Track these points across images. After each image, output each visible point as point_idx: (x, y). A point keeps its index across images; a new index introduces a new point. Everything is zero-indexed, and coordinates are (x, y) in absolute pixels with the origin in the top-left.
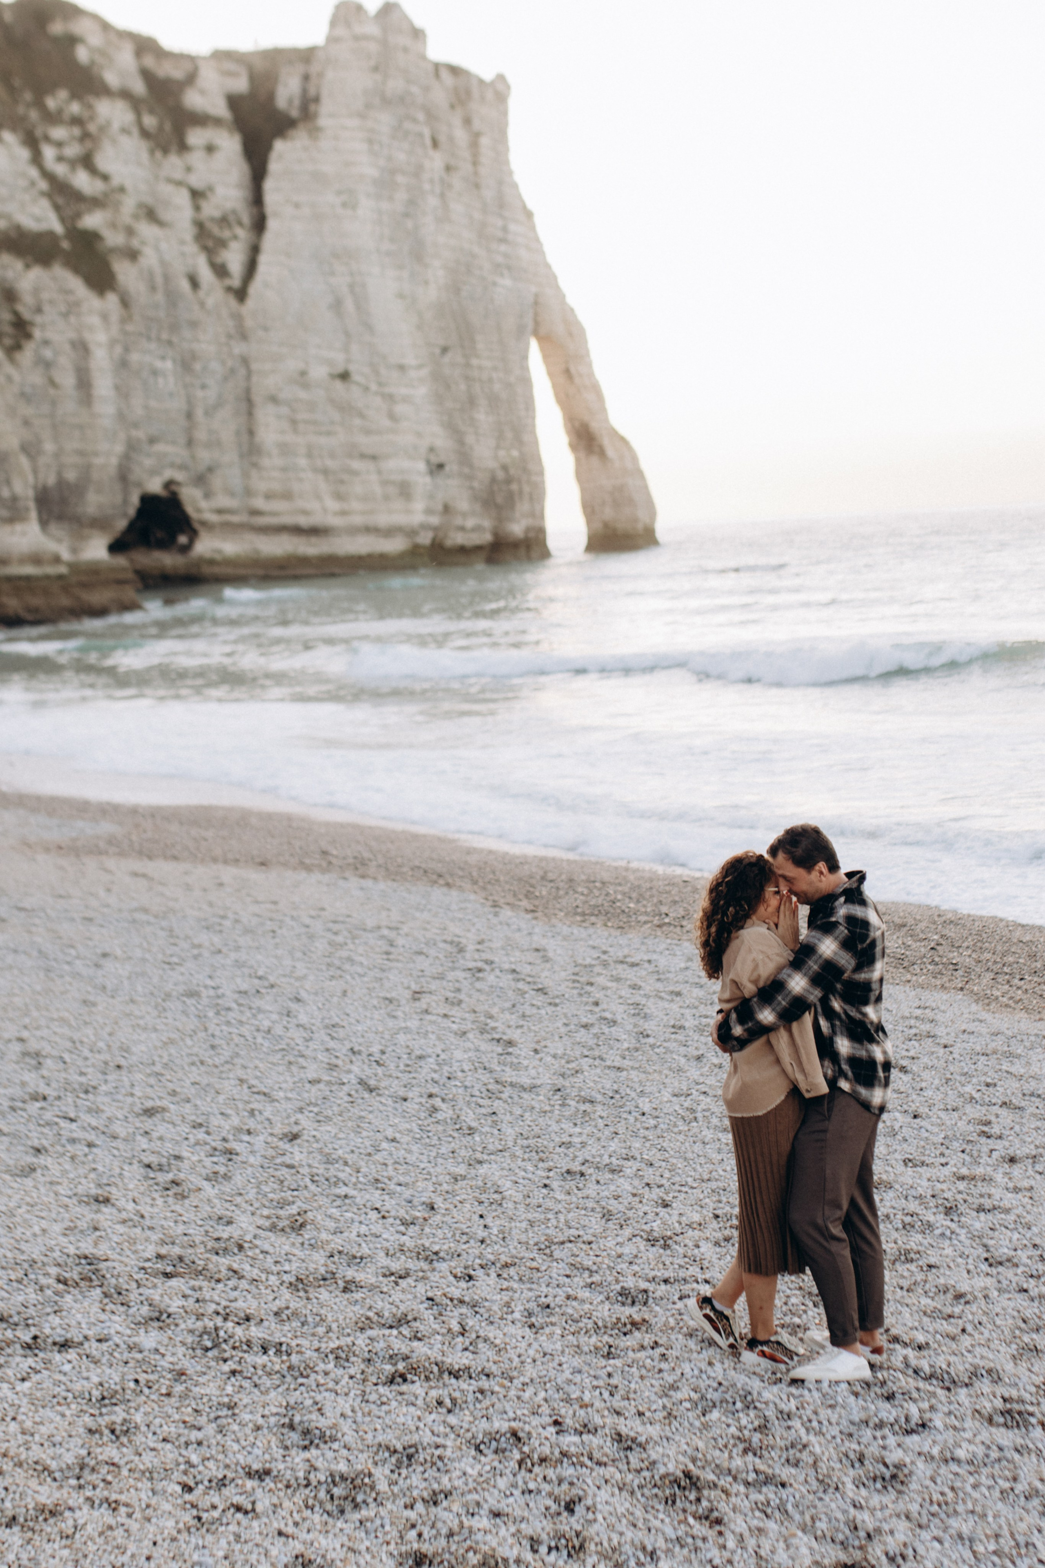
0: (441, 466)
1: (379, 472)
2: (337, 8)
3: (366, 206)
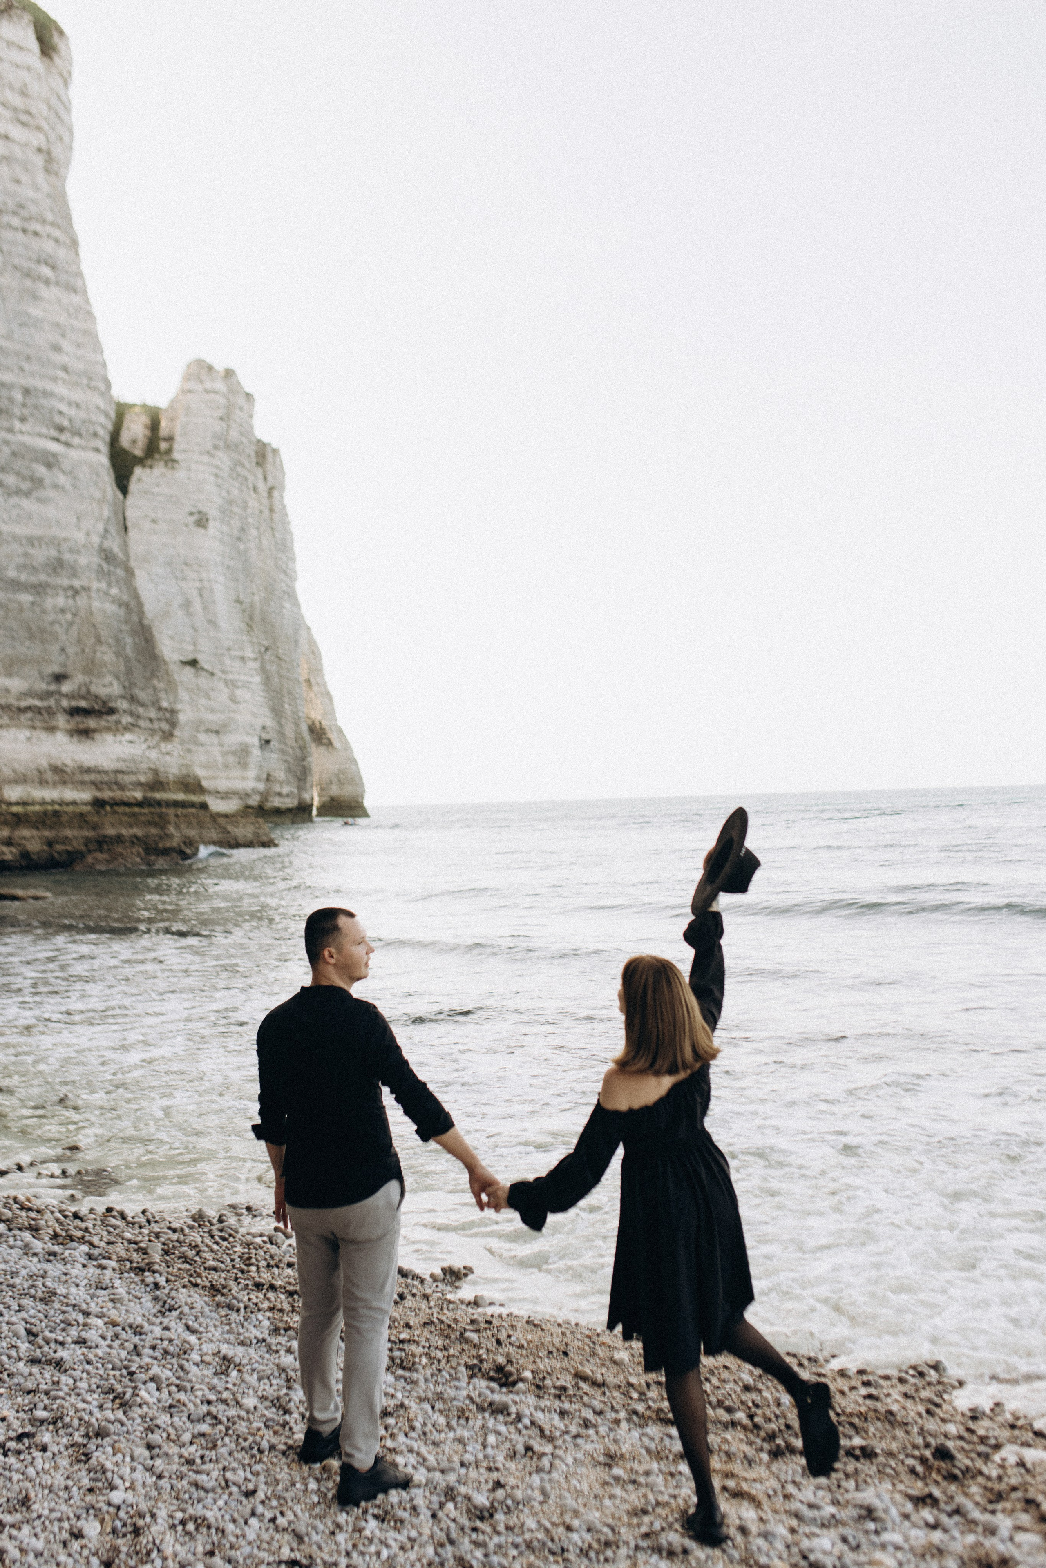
0: (268, 742)
1: (221, 745)
2: (188, 366)
3: (214, 526)
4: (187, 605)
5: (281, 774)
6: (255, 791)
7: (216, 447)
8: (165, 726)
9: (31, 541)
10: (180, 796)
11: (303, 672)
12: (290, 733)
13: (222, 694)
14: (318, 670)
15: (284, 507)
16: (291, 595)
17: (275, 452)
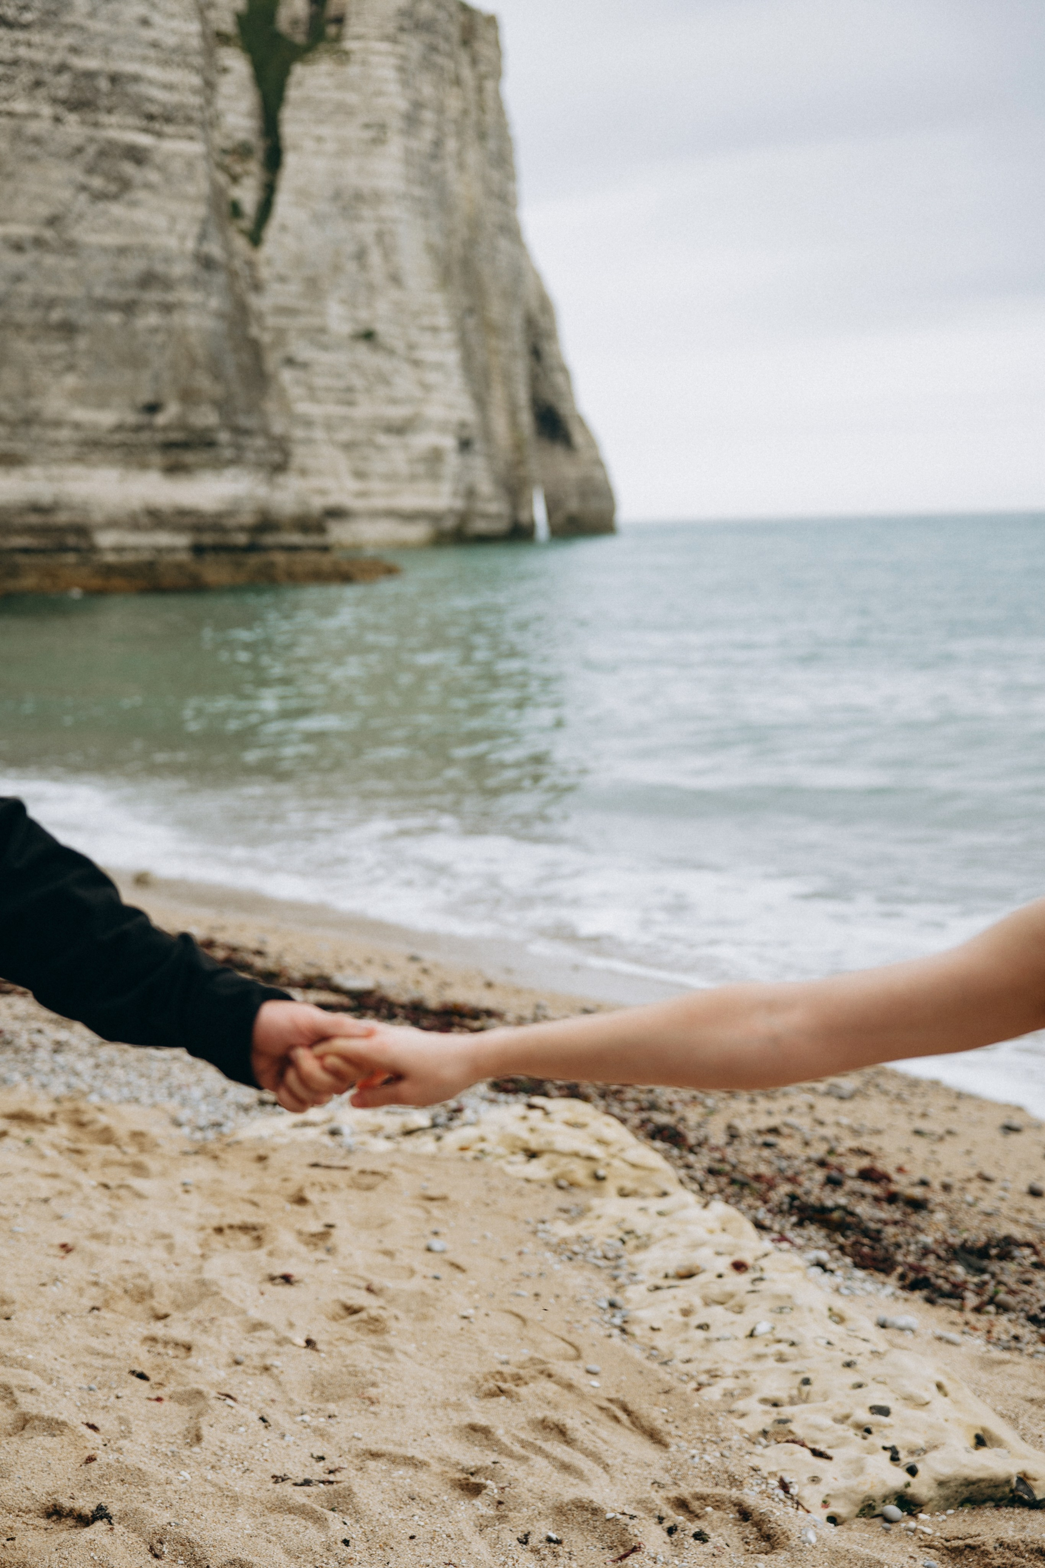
0: (468, 443)
1: (407, 449)
3: (394, 142)
4: (361, 254)
5: (485, 487)
6: (451, 511)
7: (402, 29)
8: (277, 457)
9: (122, 251)
13: (405, 379)
14: (549, 334)
15: (500, 102)
17: (492, 21)
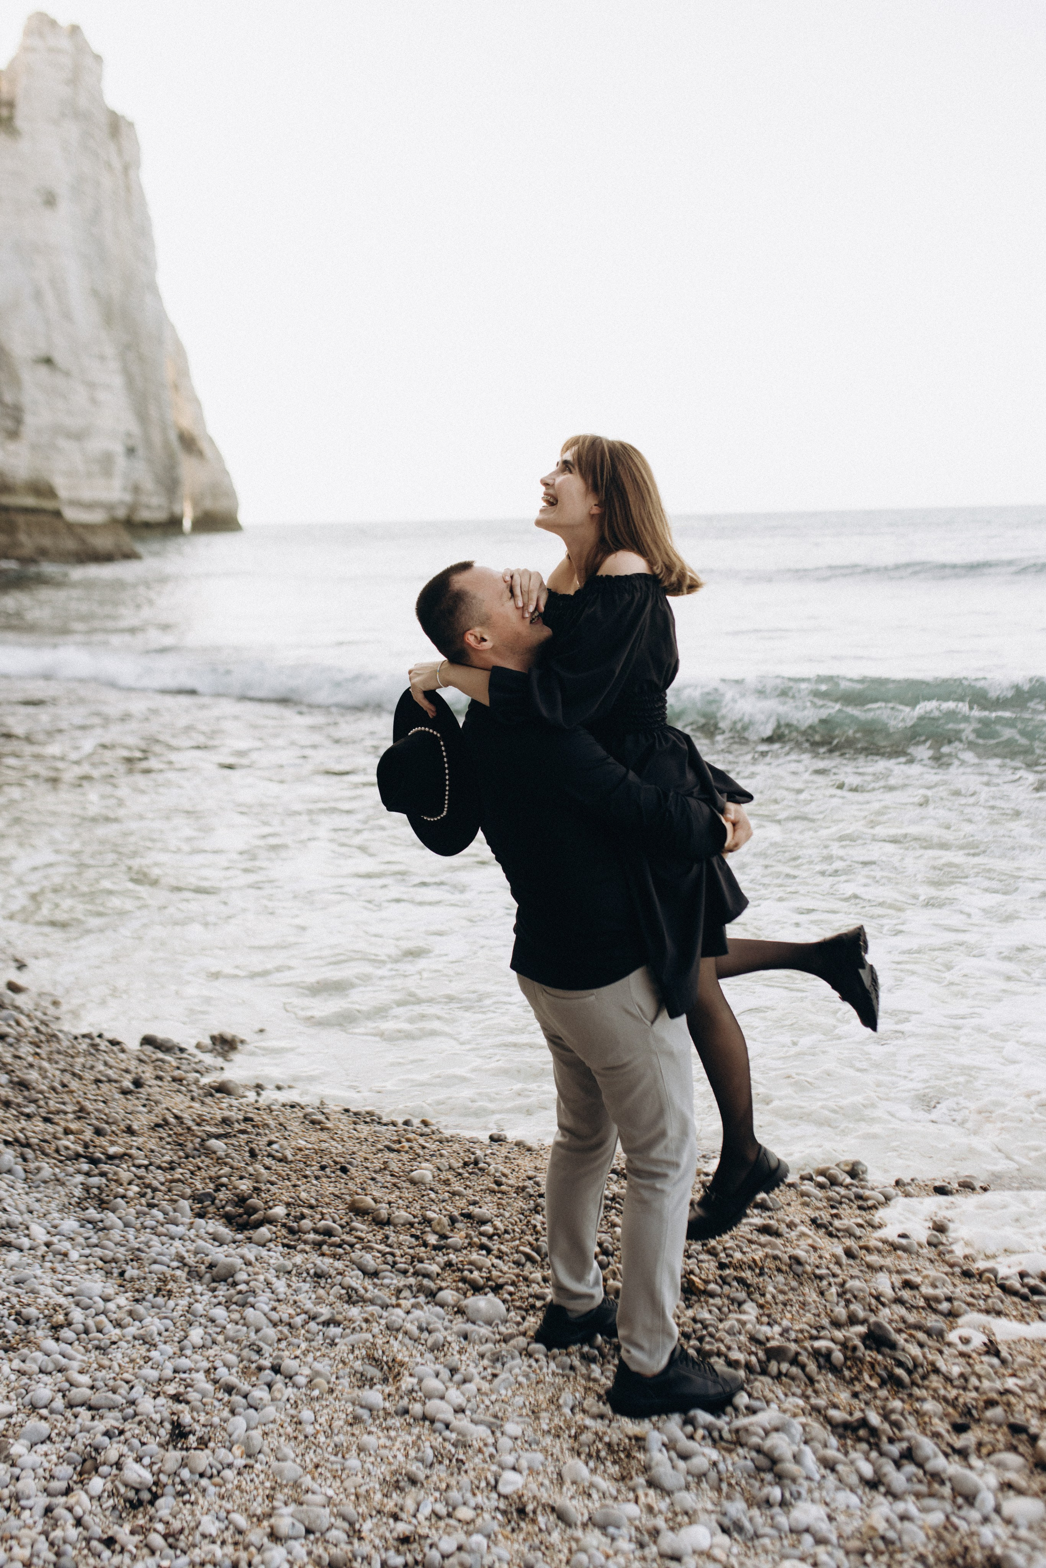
0: (133, 450)
1: (83, 451)
2: (30, 18)
3: (64, 206)
4: (38, 296)
5: (148, 484)
6: (122, 503)
7: (63, 115)
8: (9, 425)
10: (30, 501)
11: (169, 374)
12: (157, 438)
13: (80, 397)
14: (183, 372)
15: (140, 186)
16: (153, 288)
17: (131, 125)
